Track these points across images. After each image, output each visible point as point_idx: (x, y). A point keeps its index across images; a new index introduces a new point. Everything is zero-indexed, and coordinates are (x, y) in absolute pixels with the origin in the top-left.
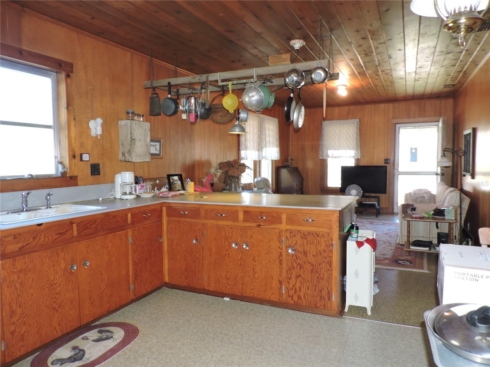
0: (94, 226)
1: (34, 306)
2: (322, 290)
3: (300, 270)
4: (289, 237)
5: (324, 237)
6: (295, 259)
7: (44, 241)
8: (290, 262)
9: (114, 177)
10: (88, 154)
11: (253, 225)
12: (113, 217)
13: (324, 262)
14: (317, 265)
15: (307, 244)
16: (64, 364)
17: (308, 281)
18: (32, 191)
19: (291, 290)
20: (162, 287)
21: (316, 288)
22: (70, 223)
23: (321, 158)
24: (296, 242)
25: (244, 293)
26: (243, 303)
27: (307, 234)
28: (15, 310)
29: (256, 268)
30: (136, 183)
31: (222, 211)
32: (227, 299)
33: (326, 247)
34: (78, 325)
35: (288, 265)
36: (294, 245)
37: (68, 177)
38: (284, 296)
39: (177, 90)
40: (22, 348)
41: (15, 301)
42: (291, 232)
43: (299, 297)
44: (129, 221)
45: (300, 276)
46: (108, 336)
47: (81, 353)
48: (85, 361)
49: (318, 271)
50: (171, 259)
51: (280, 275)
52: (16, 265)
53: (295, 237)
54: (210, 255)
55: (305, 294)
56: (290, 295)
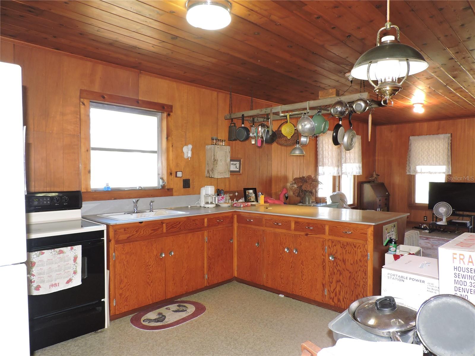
0: (178, 226)
1: (134, 279)
2: (359, 296)
3: (340, 276)
4: (330, 246)
5: (360, 248)
6: (336, 266)
7: (143, 234)
8: (331, 268)
9: (200, 190)
10: (181, 172)
11: (303, 233)
12: (193, 220)
13: (360, 270)
14: (354, 273)
15: (346, 253)
16: (151, 322)
17: (347, 287)
18: (140, 199)
19: (333, 293)
20: (233, 280)
21: (353, 293)
22: (162, 222)
23: (408, 173)
24: (337, 250)
25: (294, 292)
26: (294, 300)
27: (345, 244)
28: (123, 279)
29: (304, 271)
30: (218, 195)
31: (278, 221)
32: (282, 296)
33: (362, 257)
34: (164, 298)
35: (330, 271)
36: (335, 253)
37: (166, 189)
38: (326, 298)
39: (253, 119)
40: (126, 307)
41: (123, 273)
42: (332, 242)
43: (339, 300)
44: (206, 224)
45: (340, 281)
46: (183, 309)
47: (163, 317)
48: (164, 323)
49: (355, 278)
50: (239, 258)
51: (323, 279)
52: (125, 248)
53: (335, 246)
54: (269, 257)
55: (344, 297)
56: (332, 298)
